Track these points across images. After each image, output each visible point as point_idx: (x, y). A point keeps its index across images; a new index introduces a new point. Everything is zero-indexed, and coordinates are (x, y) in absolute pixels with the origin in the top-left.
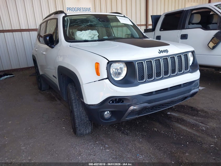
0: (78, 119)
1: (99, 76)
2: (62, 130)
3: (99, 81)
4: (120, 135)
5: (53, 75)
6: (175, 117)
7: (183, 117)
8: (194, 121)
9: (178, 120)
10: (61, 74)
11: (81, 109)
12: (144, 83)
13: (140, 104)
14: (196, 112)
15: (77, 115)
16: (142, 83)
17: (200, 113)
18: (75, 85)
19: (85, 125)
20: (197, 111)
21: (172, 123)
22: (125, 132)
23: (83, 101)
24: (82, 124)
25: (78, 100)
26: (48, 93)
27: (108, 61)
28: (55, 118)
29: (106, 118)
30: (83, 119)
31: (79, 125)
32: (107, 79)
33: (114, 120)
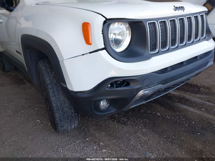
0: (58, 112)
1: (90, 44)
2: (36, 124)
3: (90, 53)
4: (116, 126)
5: (16, 51)
6: (175, 96)
7: (184, 95)
8: (199, 100)
9: (180, 100)
10: (27, 48)
11: (62, 97)
12: (157, 54)
13: (153, 86)
14: (197, 89)
15: (56, 107)
16: (155, 55)
17: (202, 90)
18: (49, 63)
19: (69, 120)
20: (199, 87)
21: (175, 104)
22: (121, 120)
23: (65, 86)
24: (64, 118)
25: (55, 84)
26: (13, 74)
27: (105, 19)
28: (25, 108)
29: (102, 109)
30: (67, 111)
31: (61, 121)
32: (103, 49)
33: (113, 110)
